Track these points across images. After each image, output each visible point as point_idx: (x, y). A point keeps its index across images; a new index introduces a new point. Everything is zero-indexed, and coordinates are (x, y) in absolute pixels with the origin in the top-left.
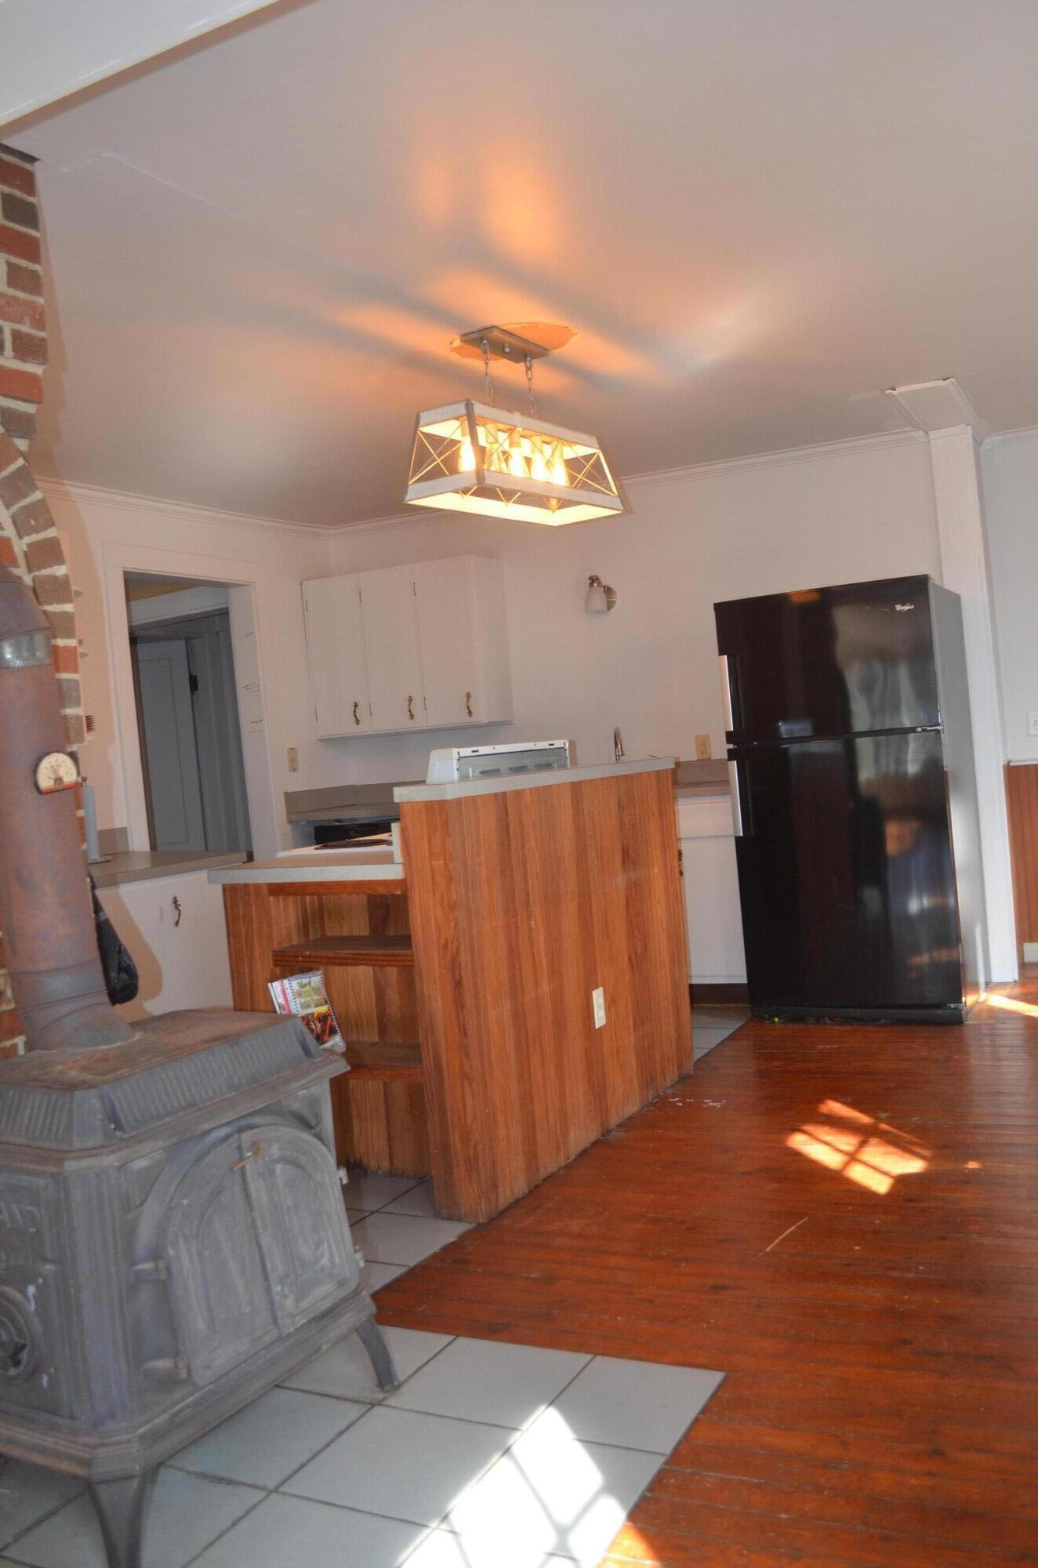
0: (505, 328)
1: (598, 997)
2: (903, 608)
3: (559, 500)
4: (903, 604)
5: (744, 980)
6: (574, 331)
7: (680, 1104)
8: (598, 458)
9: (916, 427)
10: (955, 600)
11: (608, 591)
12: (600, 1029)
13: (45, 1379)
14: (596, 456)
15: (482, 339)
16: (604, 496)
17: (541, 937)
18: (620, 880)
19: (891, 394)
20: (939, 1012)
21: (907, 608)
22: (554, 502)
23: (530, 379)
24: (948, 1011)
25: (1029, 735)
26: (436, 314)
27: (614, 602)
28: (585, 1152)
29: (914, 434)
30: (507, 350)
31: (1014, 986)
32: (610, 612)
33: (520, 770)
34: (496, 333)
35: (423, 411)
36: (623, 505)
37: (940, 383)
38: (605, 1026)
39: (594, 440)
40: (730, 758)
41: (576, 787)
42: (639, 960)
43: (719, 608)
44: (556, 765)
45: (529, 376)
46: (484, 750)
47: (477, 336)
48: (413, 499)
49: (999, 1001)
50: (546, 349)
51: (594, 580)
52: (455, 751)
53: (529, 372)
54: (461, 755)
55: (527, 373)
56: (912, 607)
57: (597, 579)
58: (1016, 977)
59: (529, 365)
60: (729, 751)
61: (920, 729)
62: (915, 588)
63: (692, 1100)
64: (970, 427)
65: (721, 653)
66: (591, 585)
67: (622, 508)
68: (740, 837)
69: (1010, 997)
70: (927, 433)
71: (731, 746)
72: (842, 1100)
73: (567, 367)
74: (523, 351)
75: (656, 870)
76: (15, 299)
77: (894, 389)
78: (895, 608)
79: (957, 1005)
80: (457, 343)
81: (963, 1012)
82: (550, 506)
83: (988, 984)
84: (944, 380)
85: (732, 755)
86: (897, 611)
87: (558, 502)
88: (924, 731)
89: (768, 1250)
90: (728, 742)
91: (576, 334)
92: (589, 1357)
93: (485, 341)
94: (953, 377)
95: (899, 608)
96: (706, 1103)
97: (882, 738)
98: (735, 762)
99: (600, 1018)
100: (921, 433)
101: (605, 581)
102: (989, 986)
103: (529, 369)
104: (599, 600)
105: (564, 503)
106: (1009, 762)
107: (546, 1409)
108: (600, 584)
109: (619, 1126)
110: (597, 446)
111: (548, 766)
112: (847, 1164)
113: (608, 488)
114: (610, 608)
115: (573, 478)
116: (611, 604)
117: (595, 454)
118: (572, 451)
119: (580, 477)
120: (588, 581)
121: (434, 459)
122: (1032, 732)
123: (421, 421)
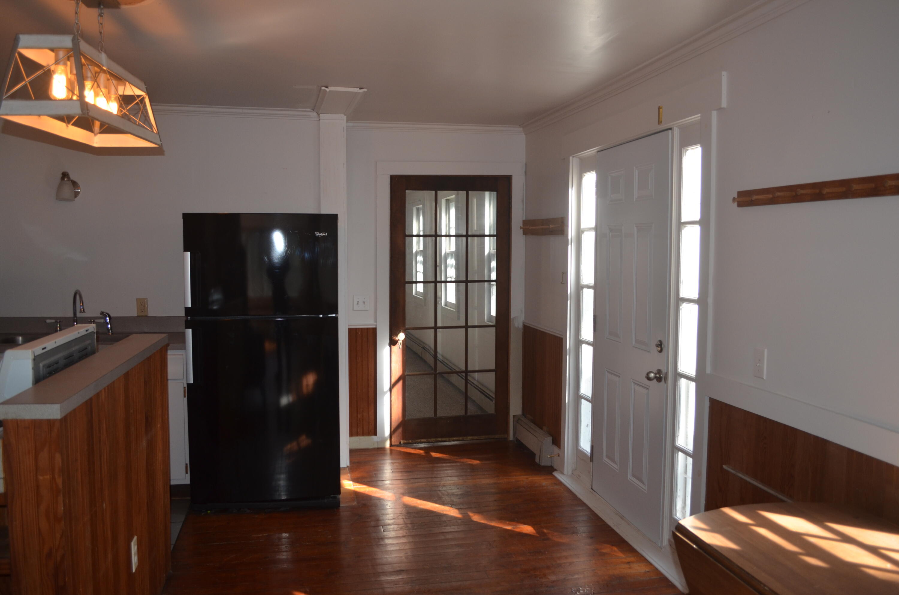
1: (133, 545)
3: (103, 127)
4: (320, 232)
8: (143, 100)
9: (314, 110)
11: (74, 184)
12: (135, 572)
16: (146, 131)
18: (144, 442)
19: (325, 90)
20: (325, 500)
21: (322, 234)
22: (98, 128)
24: (331, 499)
25: (353, 310)
27: (79, 193)
29: (311, 114)
32: (76, 199)
35: (22, 34)
37: (357, 90)
38: (137, 568)
39: (144, 87)
40: (187, 327)
43: (187, 217)
45: (100, 22)
48: (7, 115)
50: (119, 3)
51: (65, 175)
53: (101, 18)
57: (68, 175)
58: (349, 464)
59: (100, 12)
60: (187, 323)
64: (345, 116)
65: (186, 250)
66: (63, 179)
67: (159, 143)
68: (192, 384)
70: (319, 115)
71: (188, 319)
77: (327, 87)
78: (315, 234)
79: (336, 495)
81: (340, 499)
84: (361, 89)
90: (187, 316)
94: (367, 87)
98: (191, 330)
99: (135, 564)
100: (315, 114)
101: (72, 177)
103: (100, 15)
104: (67, 190)
108: (69, 178)
113: (151, 126)
114: (76, 197)
115: (121, 111)
116: (76, 194)
117: (141, 95)
118: (131, 90)
119: (124, 111)
120: (61, 176)
121: (23, 79)
122: (356, 308)
123: (21, 44)
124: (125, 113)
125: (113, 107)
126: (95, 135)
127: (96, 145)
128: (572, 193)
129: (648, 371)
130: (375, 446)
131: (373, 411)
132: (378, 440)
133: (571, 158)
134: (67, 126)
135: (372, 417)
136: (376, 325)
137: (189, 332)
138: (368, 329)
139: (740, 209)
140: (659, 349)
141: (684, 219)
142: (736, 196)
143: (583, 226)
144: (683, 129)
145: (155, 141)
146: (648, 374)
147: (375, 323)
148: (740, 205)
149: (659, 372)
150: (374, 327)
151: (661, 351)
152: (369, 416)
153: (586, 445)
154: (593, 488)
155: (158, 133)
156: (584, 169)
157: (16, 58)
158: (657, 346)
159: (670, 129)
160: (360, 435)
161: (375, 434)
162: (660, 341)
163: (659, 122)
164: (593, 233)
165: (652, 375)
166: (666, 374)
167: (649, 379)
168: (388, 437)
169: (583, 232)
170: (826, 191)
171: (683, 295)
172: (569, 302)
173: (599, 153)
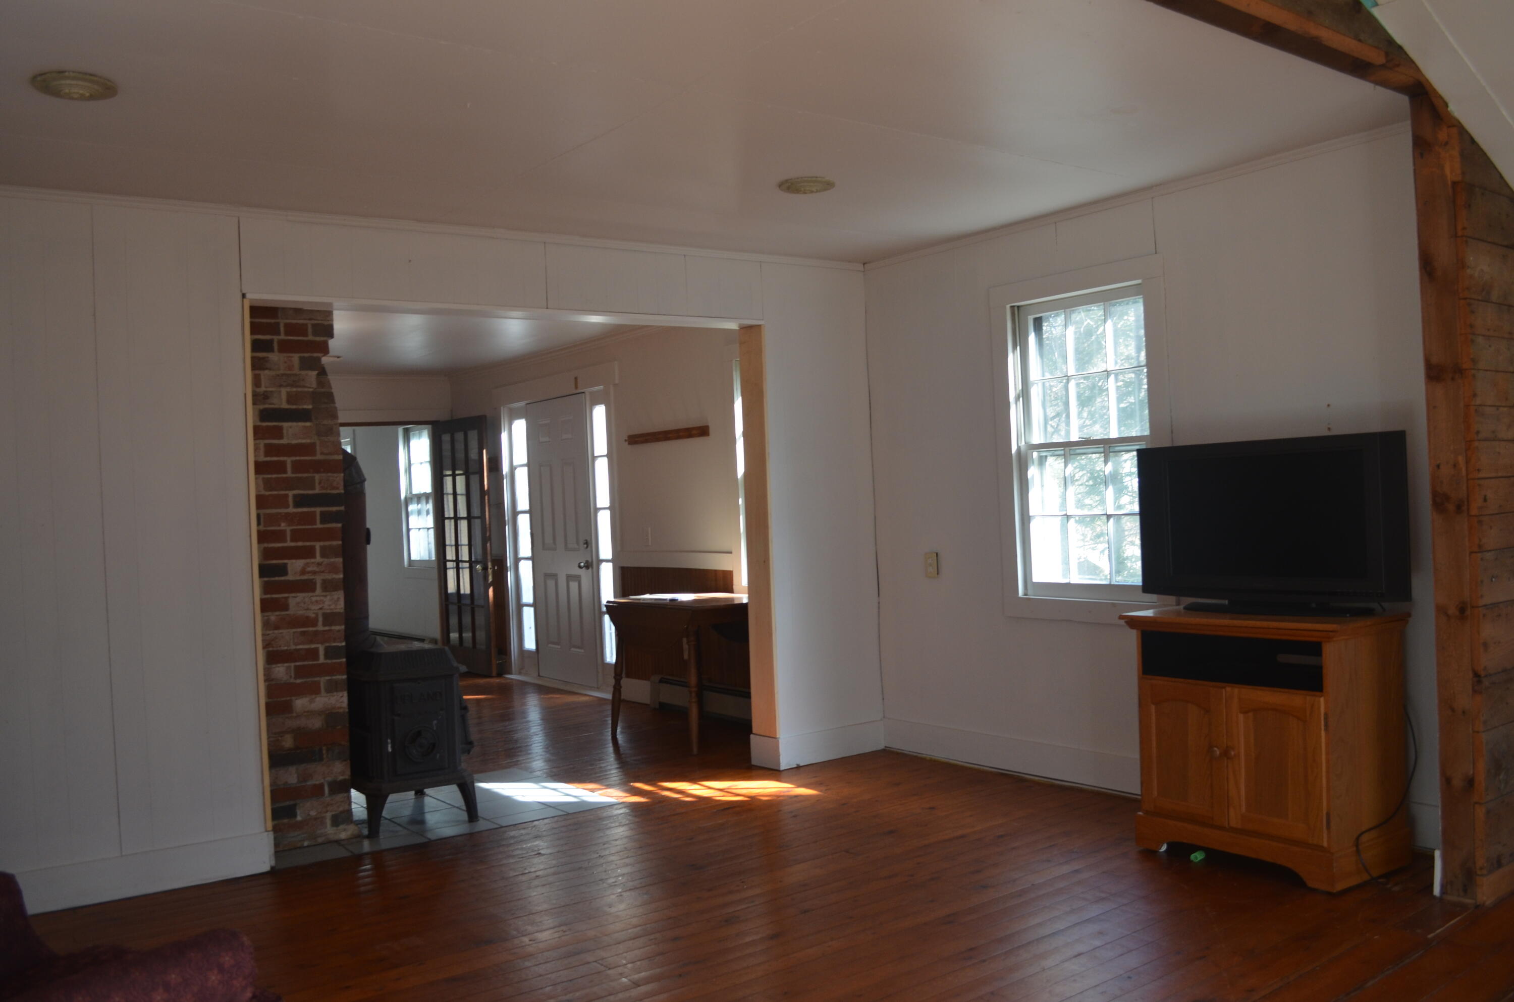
128: (504, 436)
129: (579, 562)
133: (502, 408)
139: (630, 446)
140: (585, 546)
141: (596, 454)
142: (627, 439)
143: (515, 463)
144: (591, 393)
146: (579, 564)
148: (630, 443)
149: (587, 562)
151: (587, 547)
153: (530, 643)
154: (540, 675)
156: (514, 415)
158: (585, 544)
159: (583, 393)
162: (586, 540)
163: (576, 388)
164: (526, 469)
165: (582, 564)
166: (592, 562)
167: (580, 567)
169: (516, 468)
170: (681, 434)
171: (598, 506)
172: (507, 527)
173: (528, 405)
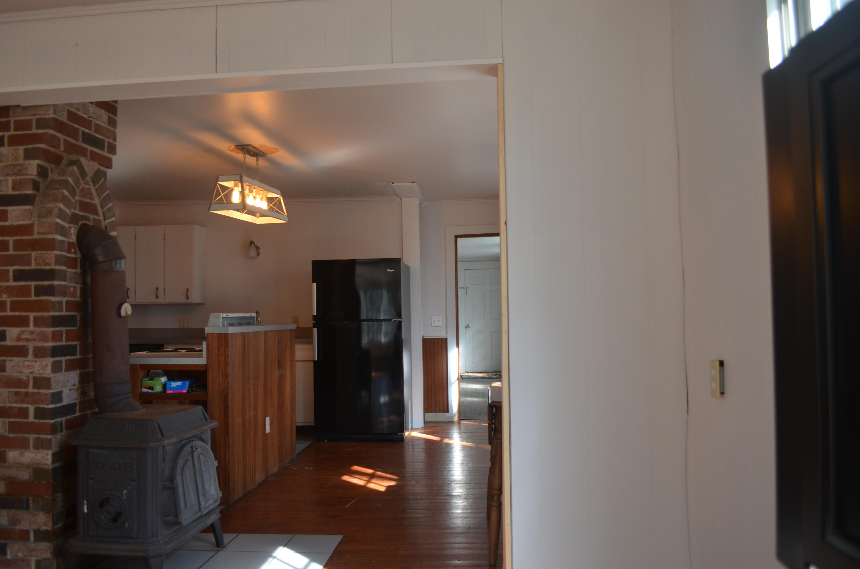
0: (253, 146)
1: (268, 419)
2: (390, 271)
3: (260, 214)
4: (390, 269)
5: (313, 424)
6: (280, 150)
7: (295, 468)
8: (280, 199)
9: (397, 196)
10: (408, 268)
11: (258, 248)
12: (267, 434)
13: (127, 524)
14: (279, 198)
15: (244, 149)
16: (282, 215)
17: (252, 392)
18: (277, 373)
19: (392, 185)
20: (395, 436)
21: (391, 271)
22: (258, 214)
23: (257, 165)
24: (398, 436)
25: (432, 326)
26: (229, 137)
27: (260, 253)
28: (260, 484)
29: (396, 198)
30: (252, 153)
31: (422, 429)
32: (258, 257)
33: (240, 324)
34: (250, 148)
35: (220, 175)
36: (288, 219)
37: (411, 184)
38: (269, 432)
39: (279, 192)
40: (314, 327)
41: (266, 332)
42: (281, 407)
43: (314, 262)
44: (252, 324)
45: (257, 163)
46: (231, 315)
47: (243, 147)
48: (213, 211)
49: (416, 434)
50: (265, 154)
51: (252, 243)
52: (221, 314)
53: (258, 162)
54: (223, 316)
55: (256, 162)
56: (394, 271)
57: (254, 242)
58: (423, 426)
59: (257, 159)
60: (314, 324)
61: (393, 320)
62: (395, 263)
63: (299, 467)
64: (418, 199)
65: (313, 282)
66: (250, 245)
67: (288, 221)
68: (316, 361)
69: (420, 433)
70: (401, 199)
71: (314, 322)
72: (362, 465)
73: (274, 163)
74: (256, 153)
75: (288, 371)
76: (109, 129)
77: (393, 183)
78: (387, 270)
79: (401, 433)
80: (233, 147)
81: (404, 437)
82: (256, 215)
83: (412, 428)
84: (413, 183)
85: (315, 326)
86: (388, 272)
87: (260, 215)
88: (394, 321)
89: (347, 507)
90: (313, 320)
91: (280, 151)
92: (293, 535)
93: (245, 150)
94: (416, 182)
95: (389, 270)
96: (306, 468)
97: (370, 323)
98: (316, 329)
99: (268, 430)
100: (399, 199)
101: (257, 243)
102: (412, 429)
103: (257, 160)
104: (253, 252)
105: (262, 215)
106: (423, 337)
107: (283, 548)
108: (254, 244)
109: (272, 475)
110: (280, 194)
111: (249, 324)
112: (367, 483)
113: (283, 212)
114: (258, 255)
115: (269, 205)
116: (258, 254)
117: (278, 197)
118: (271, 195)
119: (271, 205)
120: (249, 243)
121: (221, 195)
122: (433, 325)
123: (219, 180)
124: (271, 206)
125: (264, 205)
126: (258, 218)
127: (258, 223)
130: (448, 420)
131: (446, 396)
132: (450, 416)
134: (242, 214)
135: (446, 400)
136: (447, 336)
137: (315, 330)
138: (442, 339)
145: (286, 220)
147: (446, 335)
150: (446, 337)
152: (443, 400)
155: (287, 215)
157: (218, 187)
160: (437, 412)
161: (448, 412)
168: (456, 413)
